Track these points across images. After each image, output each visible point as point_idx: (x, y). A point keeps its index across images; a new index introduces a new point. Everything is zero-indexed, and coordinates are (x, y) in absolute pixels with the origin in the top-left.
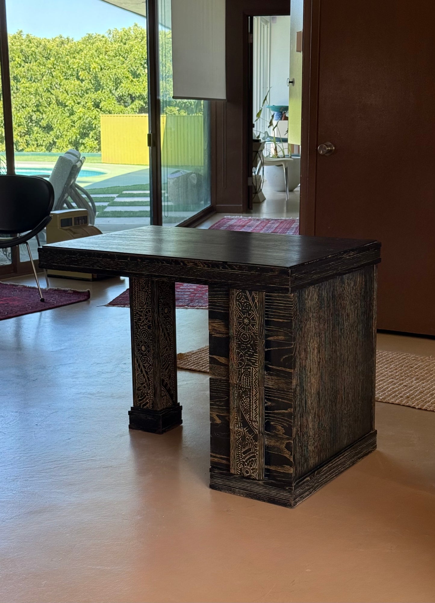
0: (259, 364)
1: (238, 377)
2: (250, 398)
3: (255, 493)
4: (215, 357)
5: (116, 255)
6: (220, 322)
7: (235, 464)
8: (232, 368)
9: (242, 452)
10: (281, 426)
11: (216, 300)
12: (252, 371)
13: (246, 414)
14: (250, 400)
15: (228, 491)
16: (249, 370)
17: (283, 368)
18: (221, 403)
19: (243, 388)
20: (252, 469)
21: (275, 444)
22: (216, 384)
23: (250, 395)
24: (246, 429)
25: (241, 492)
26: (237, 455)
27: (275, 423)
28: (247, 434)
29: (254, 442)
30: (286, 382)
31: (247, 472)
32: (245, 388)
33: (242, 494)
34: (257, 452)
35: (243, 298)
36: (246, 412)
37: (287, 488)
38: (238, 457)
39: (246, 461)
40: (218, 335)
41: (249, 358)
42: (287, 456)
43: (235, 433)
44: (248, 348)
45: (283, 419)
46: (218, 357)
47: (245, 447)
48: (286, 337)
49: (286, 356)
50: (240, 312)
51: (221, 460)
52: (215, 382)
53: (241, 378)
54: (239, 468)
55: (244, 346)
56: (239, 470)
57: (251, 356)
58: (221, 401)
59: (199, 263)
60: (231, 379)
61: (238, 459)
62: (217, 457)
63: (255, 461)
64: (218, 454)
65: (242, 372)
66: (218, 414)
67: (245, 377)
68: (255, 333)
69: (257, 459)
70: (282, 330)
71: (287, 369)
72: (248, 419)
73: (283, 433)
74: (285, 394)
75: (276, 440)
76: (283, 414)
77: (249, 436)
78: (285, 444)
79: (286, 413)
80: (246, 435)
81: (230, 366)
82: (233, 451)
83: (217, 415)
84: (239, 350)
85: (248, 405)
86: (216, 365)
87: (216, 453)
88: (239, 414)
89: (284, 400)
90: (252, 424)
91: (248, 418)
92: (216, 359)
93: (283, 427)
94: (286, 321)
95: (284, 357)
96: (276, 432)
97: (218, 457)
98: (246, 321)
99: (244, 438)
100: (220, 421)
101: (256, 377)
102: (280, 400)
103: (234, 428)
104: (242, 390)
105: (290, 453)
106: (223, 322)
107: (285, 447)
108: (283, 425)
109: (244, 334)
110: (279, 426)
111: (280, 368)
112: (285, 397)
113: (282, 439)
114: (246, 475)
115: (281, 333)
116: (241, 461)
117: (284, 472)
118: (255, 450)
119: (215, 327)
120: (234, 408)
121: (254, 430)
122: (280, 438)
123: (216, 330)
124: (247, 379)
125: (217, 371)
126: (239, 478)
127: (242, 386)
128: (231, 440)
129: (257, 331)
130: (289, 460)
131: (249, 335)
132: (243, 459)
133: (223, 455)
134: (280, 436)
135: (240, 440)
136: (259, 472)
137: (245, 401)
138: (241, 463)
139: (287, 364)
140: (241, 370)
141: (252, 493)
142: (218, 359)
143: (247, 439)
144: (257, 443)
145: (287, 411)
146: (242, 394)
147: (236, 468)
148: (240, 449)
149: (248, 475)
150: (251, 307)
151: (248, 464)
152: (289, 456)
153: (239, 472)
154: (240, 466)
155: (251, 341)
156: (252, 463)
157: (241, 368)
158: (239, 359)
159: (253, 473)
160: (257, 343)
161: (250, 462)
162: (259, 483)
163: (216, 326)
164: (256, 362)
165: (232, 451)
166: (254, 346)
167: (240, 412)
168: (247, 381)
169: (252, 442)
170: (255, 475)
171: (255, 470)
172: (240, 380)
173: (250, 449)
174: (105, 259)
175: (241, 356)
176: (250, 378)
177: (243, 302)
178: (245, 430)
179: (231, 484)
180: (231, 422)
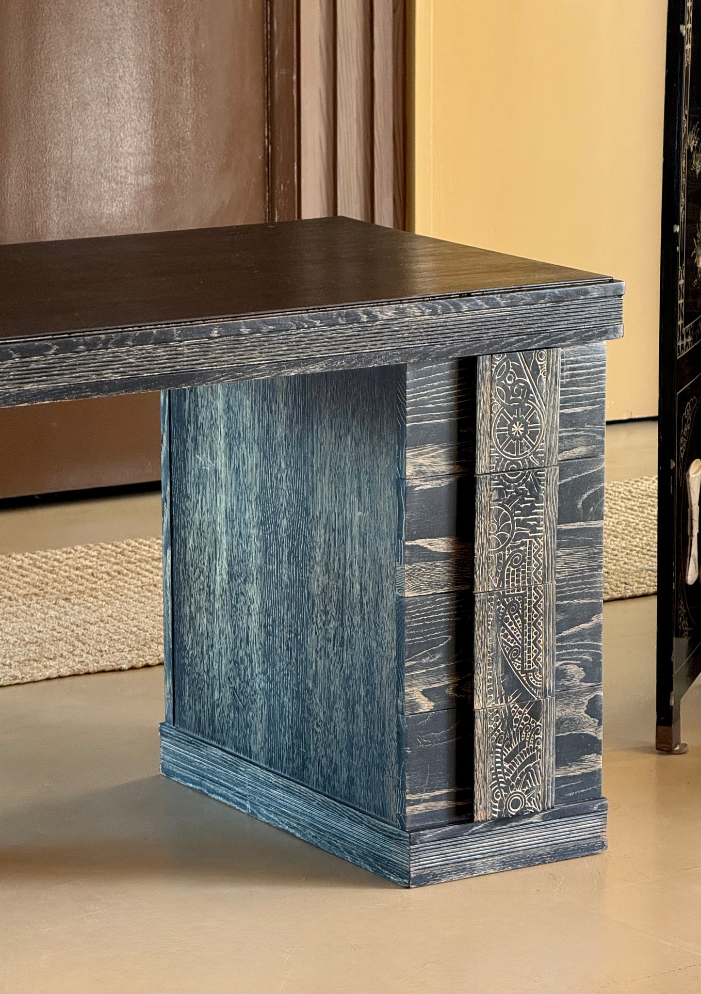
0: (546, 527)
1: (497, 572)
2: (522, 617)
3: (521, 853)
4: (420, 542)
5: (177, 330)
6: (433, 451)
7: (487, 795)
8: (482, 555)
9: (504, 757)
10: (577, 664)
11: (425, 395)
12: (530, 548)
13: (513, 660)
14: (524, 622)
15: (456, 874)
16: (522, 548)
17: (582, 523)
18: (434, 657)
19: (507, 597)
20: (527, 793)
21: (564, 713)
22: (424, 611)
23: (523, 609)
24: (514, 697)
25: (489, 863)
26: (492, 769)
27: (562, 662)
28: (516, 708)
29: (533, 722)
30: (589, 554)
31: (516, 804)
32: (510, 596)
33: (492, 866)
34: (538, 744)
35: (511, 373)
36: (515, 654)
37: (595, 808)
38: (493, 774)
39: (513, 779)
40: (429, 485)
41: (522, 518)
42: (590, 731)
43: (486, 717)
44: (521, 494)
45: (582, 646)
46: (428, 540)
47: (511, 741)
48: (589, 448)
49: (589, 493)
50: (502, 411)
51: (432, 804)
52: (419, 607)
53: (503, 572)
54: (496, 802)
55: (512, 492)
56: (495, 807)
57: (528, 511)
58: (433, 652)
59: (411, 308)
60: (478, 584)
61: (494, 780)
62: (425, 801)
63: (535, 768)
64: (426, 792)
65: (507, 557)
66: (424, 687)
67: (512, 569)
68: (538, 453)
69: (538, 763)
70: (582, 433)
71: (592, 523)
72: (517, 671)
73: (581, 681)
74: (586, 584)
75: (566, 701)
76: (580, 635)
77: (520, 713)
78: (586, 702)
79: (587, 629)
80: (514, 712)
81: (476, 551)
82: (481, 764)
83: (424, 693)
84: (499, 505)
85: (518, 636)
86: (423, 564)
87: (421, 791)
88: (497, 666)
89: (583, 598)
90: (528, 679)
91: (519, 667)
92: (422, 547)
93: (583, 665)
94: (591, 408)
95: (585, 496)
96: (567, 683)
97: (427, 797)
98: (517, 428)
99: (509, 720)
100: (433, 704)
101: (538, 561)
102: (576, 601)
103: (485, 705)
104: (504, 604)
105: (597, 721)
106: (444, 448)
107: (586, 712)
108: (580, 659)
109: (513, 462)
110: (571, 666)
111: (577, 525)
112: (587, 590)
113: (578, 694)
114: (513, 811)
115: (580, 439)
116: (502, 782)
117: (583, 773)
118: (535, 741)
119: (421, 465)
120: (484, 656)
121: (533, 692)
122: (575, 694)
123: (424, 473)
124: (518, 571)
125: (425, 578)
126: (485, 830)
127: (504, 593)
128: (476, 738)
129: (542, 447)
130: (596, 738)
131: (522, 460)
132: (505, 774)
133: (438, 789)
134: (576, 689)
135: (499, 731)
136: (544, 792)
137: (512, 628)
138: (502, 787)
139: (592, 509)
140: (504, 555)
141: (512, 854)
142: (429, 547)
143: (517, 721)
144: (538, 723)
145: (590, 623)
146: (504, 614)
147: (489, 805)
148: (497, 752)
149: (519, 809)
150: (530, 392)
151: (518, 783)
152: (593, 729)
153: (495, 812)
154: (498, 797)
155: (528, 477)
156: (528, 777)
157: (503, 549)
158: (499, 527)
159: (529, 800)
160: (543, 475)
161: (521, 776)
162: (532, 823)
163: (425, 462)
164: (539, 522)
165: (479, 766)
166: (534, 486)
167: (500, 660)
168: (518, 576)
169: (529, 724)
170: (532, 806)
171: (534, 791)
172: (502, 579)
173: (522, 745)
174: (140, 347)
175: (505, 518)
176: (524, 567)
177: (509, 385)
178: (511, 701)
179: (464, 855)
180: (478, 692)
